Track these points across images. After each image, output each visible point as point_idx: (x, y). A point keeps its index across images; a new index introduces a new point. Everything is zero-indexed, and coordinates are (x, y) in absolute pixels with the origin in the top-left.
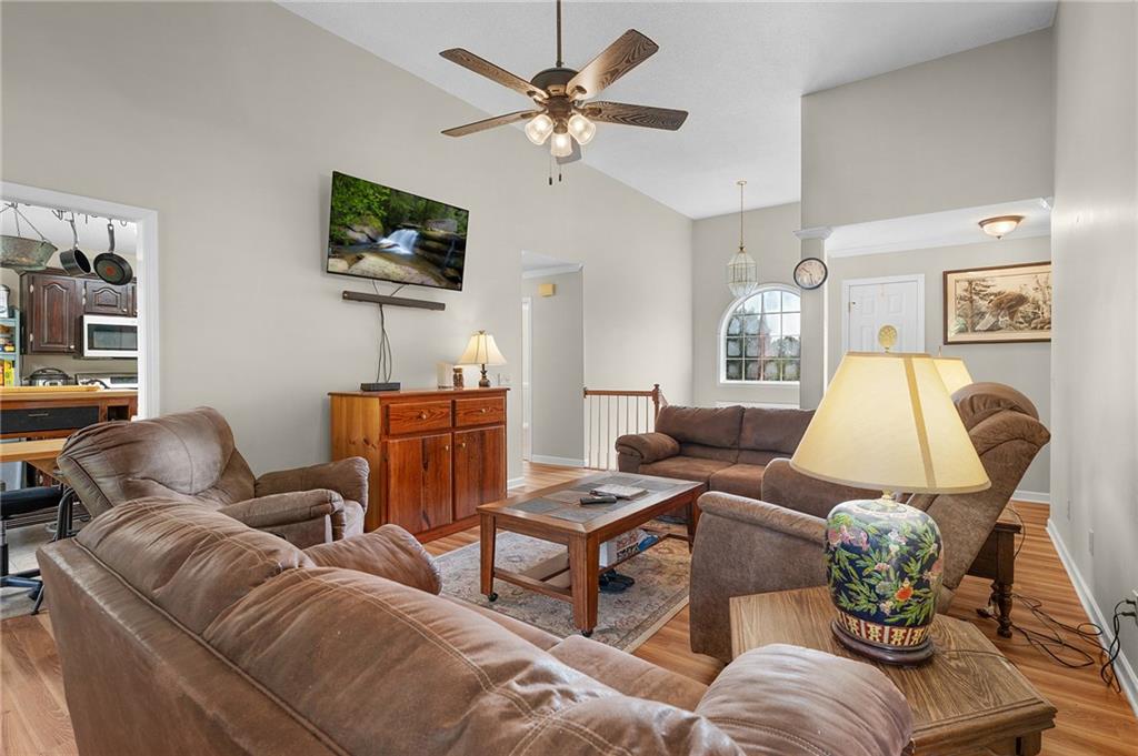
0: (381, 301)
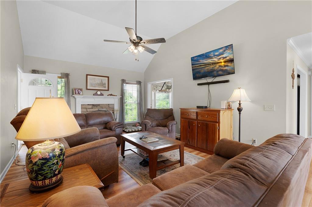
0: (208, 84)
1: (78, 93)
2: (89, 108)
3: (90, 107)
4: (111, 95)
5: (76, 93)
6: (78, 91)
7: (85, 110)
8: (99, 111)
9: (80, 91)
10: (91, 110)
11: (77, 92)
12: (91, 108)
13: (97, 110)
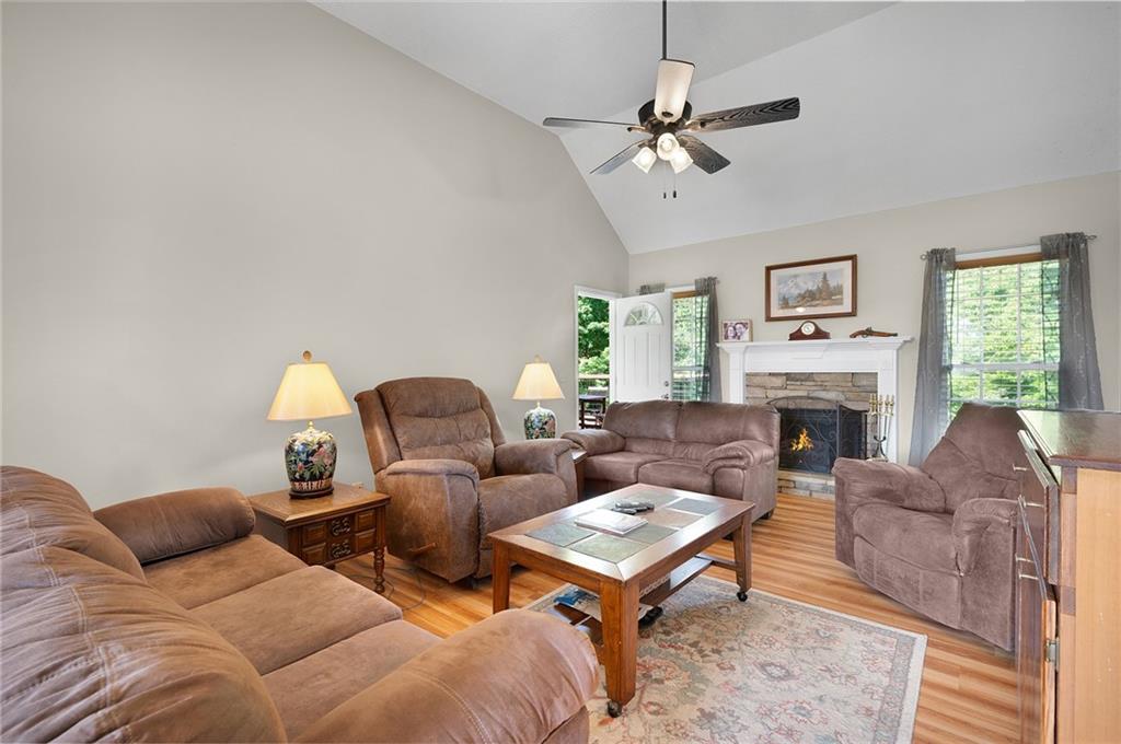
1: (734, 337)
2: (772, 388)
3: (778, 382)
4: (869, 333)
5: (726, 337)
6: (735, 329)
7: (759, 393)
8: (812, 398)
9: (743, 330)
10: (781, 394)
11: (731, 334)
12: (781, 388)
13: (805, 394)
